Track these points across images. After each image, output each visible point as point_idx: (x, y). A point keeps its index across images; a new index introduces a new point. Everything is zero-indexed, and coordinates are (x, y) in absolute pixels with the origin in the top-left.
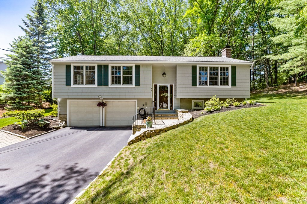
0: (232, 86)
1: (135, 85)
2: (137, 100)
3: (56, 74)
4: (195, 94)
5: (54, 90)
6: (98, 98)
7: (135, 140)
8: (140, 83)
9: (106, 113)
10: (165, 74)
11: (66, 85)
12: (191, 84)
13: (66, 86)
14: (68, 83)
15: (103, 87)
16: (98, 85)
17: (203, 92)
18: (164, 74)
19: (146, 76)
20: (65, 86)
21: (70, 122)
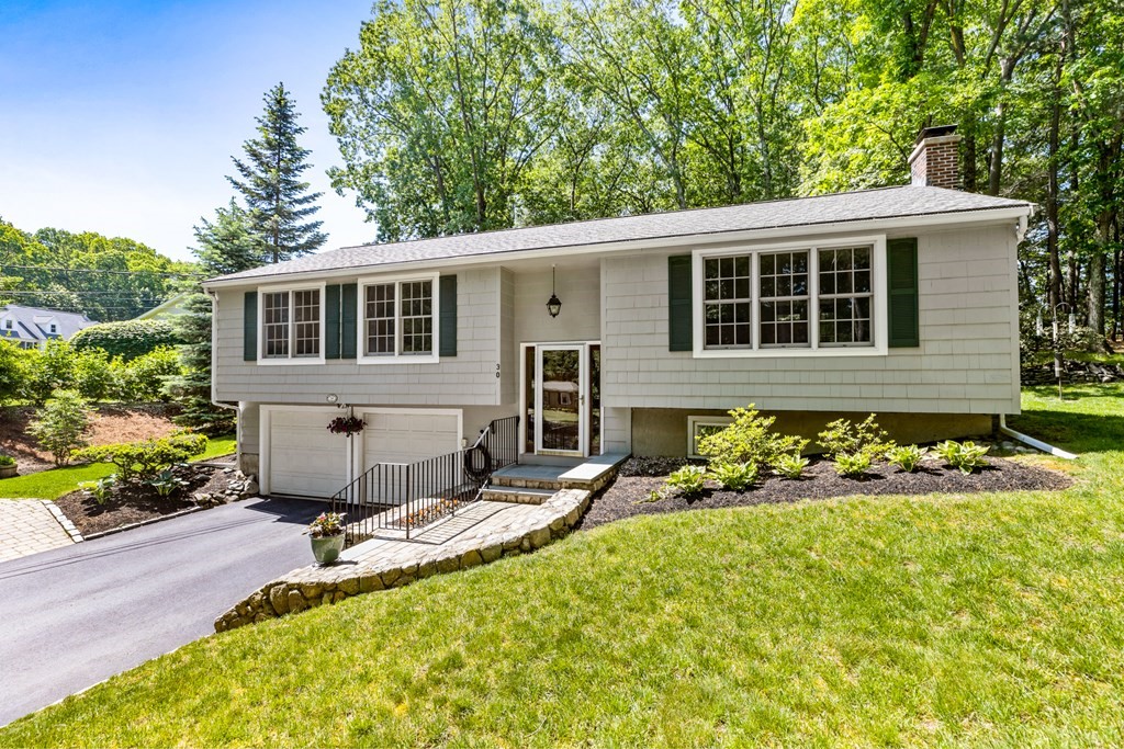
0: (891, 345)
1: (440, 355)
2: (461, 410)
3: (223, 325)
4: (687, 390)
5: (218, 375)
6: (325, 402)
7: (234, 617)
8: (460, 347)
9: (367, 456)
10: (558, 303)
11: (245, 360)
12: (667, 343)
13: (245, 363)
14: (250, 355)
15: (341, 364)
16: (328, 357)
17: (726, 377)
18: (554, 301)
19: (480, 317)
20: (241, 360)
21: (269, 478)
